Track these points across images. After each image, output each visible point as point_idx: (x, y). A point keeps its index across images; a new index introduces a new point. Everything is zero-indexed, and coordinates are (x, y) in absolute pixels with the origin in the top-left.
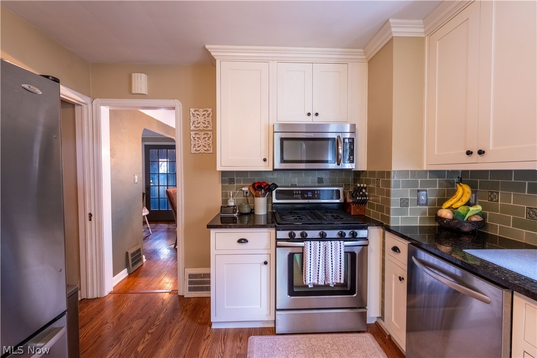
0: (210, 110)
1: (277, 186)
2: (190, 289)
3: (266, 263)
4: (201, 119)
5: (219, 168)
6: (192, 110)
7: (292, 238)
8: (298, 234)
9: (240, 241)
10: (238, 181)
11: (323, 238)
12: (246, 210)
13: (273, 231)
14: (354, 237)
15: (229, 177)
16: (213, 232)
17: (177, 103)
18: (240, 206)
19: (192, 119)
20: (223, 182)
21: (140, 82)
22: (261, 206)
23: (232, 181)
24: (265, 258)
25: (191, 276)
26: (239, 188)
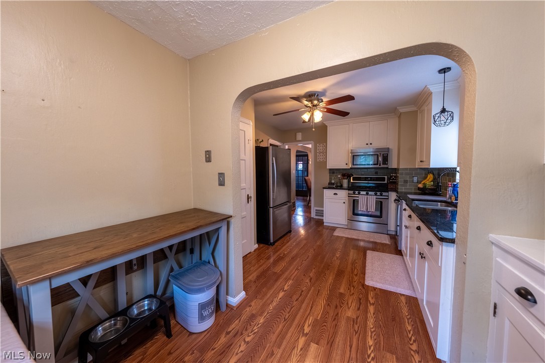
0: (325, 144)
1: (353, 175)
2: (316, 215)
3: (344, 203)
4: (321, 148)
5: (328, 168)
6: (318, 145)
7: (354, 193)
8: (357, 192)
9: (334, 194)
10: (337, 173)
11: (367, 194)
12: (339, 185)
13: (347, 191)
14: (381, 195)
15: (333, 171)
16: (325, 190)
17: (312, 142)
18: (337, 183)
19: (318, 148)
20: (330, 173)
21: (299, 136)
22: (345, 183)
23: (333, 173)
24: (345, 201)
25: (316, 210)
26: (337, 176)
